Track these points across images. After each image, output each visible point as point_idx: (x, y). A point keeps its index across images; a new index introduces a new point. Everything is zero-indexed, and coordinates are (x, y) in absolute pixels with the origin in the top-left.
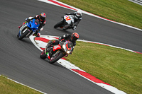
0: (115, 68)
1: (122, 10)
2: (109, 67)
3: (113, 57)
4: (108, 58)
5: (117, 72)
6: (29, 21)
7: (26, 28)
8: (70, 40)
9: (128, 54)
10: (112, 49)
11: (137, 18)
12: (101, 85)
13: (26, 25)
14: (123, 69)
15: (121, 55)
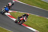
0: (32, 21)
1: (34, 2)
2: (30, 21)
3: (31, 18)
4: (30, 18)
5: (33, 23)
6: (5, 8)
7: (4, 10)
8: (26, 16)
9: (36, 17)
10: (31, 15)
11: (39, 4)
12: (28, 27)
13: (4, 9)
14: (35, 22)
15: (34, 17)
